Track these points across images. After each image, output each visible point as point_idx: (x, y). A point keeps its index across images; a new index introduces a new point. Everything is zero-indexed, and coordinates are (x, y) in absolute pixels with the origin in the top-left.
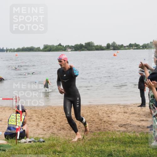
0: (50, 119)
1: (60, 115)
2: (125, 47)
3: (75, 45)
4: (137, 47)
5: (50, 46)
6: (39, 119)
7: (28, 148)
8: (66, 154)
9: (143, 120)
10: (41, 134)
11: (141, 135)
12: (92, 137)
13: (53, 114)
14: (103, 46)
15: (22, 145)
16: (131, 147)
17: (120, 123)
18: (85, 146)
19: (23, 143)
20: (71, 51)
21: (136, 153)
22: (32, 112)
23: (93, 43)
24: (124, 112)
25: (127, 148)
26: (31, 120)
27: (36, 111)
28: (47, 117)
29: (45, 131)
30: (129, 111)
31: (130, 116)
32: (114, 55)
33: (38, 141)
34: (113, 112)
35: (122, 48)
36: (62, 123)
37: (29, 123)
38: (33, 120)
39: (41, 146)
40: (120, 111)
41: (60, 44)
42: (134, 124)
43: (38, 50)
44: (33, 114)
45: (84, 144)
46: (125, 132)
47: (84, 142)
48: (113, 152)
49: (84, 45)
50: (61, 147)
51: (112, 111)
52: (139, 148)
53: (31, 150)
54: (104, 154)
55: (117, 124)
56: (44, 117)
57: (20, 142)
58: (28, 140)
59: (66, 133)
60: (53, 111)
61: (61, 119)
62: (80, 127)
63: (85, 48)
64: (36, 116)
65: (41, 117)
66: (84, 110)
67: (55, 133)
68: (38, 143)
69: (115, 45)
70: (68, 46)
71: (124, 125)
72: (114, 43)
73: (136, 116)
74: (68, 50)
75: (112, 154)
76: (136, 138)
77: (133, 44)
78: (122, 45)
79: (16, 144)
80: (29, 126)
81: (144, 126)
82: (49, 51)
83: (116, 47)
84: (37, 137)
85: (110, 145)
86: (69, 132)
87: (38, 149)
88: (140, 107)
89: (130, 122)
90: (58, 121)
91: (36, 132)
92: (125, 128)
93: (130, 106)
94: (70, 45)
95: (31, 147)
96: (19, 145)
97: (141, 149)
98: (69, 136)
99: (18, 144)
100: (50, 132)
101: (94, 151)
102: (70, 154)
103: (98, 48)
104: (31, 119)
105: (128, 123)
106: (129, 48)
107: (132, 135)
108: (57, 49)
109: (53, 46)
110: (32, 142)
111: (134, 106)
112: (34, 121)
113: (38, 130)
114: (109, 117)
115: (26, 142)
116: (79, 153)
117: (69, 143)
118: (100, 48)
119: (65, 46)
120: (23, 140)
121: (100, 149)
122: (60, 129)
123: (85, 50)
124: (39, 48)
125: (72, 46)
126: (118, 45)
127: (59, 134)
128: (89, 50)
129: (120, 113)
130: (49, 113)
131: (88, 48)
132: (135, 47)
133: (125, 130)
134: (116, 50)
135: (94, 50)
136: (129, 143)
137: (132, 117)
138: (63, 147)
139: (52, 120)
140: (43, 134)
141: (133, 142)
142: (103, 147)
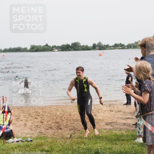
0: (37, 119)
1: (48, 114)
2: (110, 47)
3: (62, 45)
4: (123, 47)
5: (37, 46)
6: (26, 119)
7: (15, 148)
8: (53, 152)
9: (129, 118)
10: (29, 134)
11: (127, 133)
12: (79, 135)
13: (41, 113)
14: (89, 46)
15: (9, 145)
16: (117, 144)
17: (106, 121)
18: (72, 144)
19: (10, 143)
20: (58, 51)
21: (122, 150)
22: (19, 111)
23: (79, 43)
24: (110, 111)
25: (113, 146)
26: (19, 120)
27: (23, 111)
28: (35, 116)
29: (32, 130)
30: (115, 109)
31: (116, 114)
32: (100, 55)
33: (26, 141)
34: (99, 111)
35: (108, 48)
36: (49, 122)
37: (17, 123)
38: (20, 120)
39: (28, 145)
40: (107, 110)
41: (47, 44)
42: (120, 121)
43: (25, 50)
44: (21, 114)
45: (71, 142)
46: (111, 130)
47: (71, 140)
48: (99, 150)
49: (71, 45)
50: (49, 146)
51: (99, 109)
52: (125, 145)
53: (18, 149)
54: (91, 152)
55: (103, 122)
56: (31, 117)
57: (8, 142)
58: (16, 139)
59: (53, 132)
60: (40, 111)
61: (49, 119)
62: (67, 126)
63: (72, 48)
64: (24, 116)
65: (28, 117)
66: (71, 109)
67: (42, 133)
68: (26, 143)
69: (101, 45)
70: (55, 46)
71: (111, 123)
72: (100, 43)
73: (122, 114)
74: (55, 50)
75: (99, 152)
76: (122, 136)
77: (118, 44)
78: (108, 45)
79: (4, 144)
80: (16, 125)
81: (129, 124)
82: (37, 51)
83: (101, 47)
84: (25, 136)
85: (96, 143)
86: (56, 131)
87: (25, 148)
88: (125, 106)
89: (116, 120)
90: (46, 121)
91: (24, 131)
92: (112, 126)
93: (116, 105)
94: (57, 46)
95: (19, 146)
96: (7, 145)
97: (127, 146)
98: (56, 135)
99: (5, 144)
100: (37, 131)
101: (81, 149)
102: (57, 153)
103: (85, 48)
104: (19, 118)
105: (114, 121)
106: (115, 48)
107: (118, 132)
108: (44, 49)
109: (40, 46)
110: (20, 142)
111: (120, 105)
112: (22, 121)
113: (26, 129)
114: (96, 115)
115: (14, 142)
116: (67, 152)
117: (56, 141)
118: (86, 48)
119: (51, 47)
120: (11, 140)
121: (87, 147)
122: (47, 128)
123: (72, 50)
124: (26, 48)
125: (59, 47)
126: (104, 45)
127: (46, 134)
128: (76, 50)
129: (106, 112)
130: (37, 112)
131: (74, 48)
132: (120, 47)
133: (112, 128)
134: (102, 50)
135: (81, 50)
136: (115, 140)
137: (118, 116)
138: (50, 146)
139: (40, 119)
140: (30, 134)
141: (119, 139)
142: (90, 146)
